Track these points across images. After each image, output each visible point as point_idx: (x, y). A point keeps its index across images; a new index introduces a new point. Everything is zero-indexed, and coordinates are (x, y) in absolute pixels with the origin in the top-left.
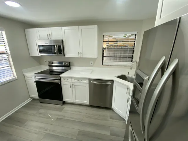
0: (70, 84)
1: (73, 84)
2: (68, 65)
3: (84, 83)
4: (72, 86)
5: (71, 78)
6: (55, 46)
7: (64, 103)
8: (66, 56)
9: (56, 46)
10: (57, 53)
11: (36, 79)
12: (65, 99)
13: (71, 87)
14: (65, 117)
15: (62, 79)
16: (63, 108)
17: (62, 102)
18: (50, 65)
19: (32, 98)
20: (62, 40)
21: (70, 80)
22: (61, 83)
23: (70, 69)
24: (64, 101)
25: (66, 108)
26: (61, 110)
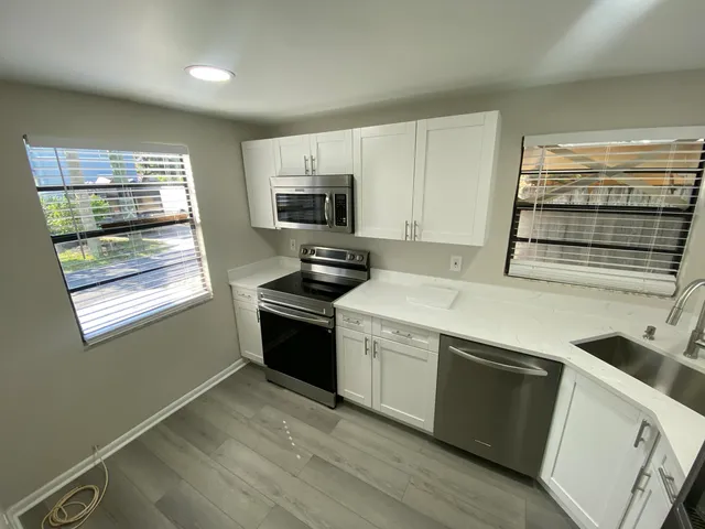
0: (366, 340)
1: (375, 343)
2: (364, 263)
3: (416, 345)
4: (373, 349)
5: (372, 318)
6: (327, 199)
7: (340, 401)
8: (360, 233)
9: (331, 198)
10: (332, 223)
11: (263, 305)
12: (345, 390)
13: (366, 350)
14: (338, 460)
15: (339, 317)
16: (337, 420)
17: (333, 395)
18: (307, 257)
19: (246, 360)
20: (352, 176)
21: (366, 324)
22: (334, 330)
23: (369, 278)
24: (340, 393)
25: (347, 422)
26: (329, 426)
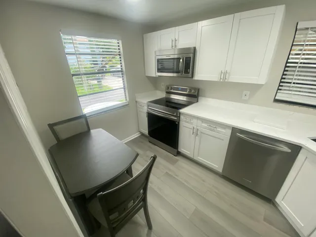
0: (194, 128)
1: (198, 130)
2: (196, 94)
3: (218, 132)
4: (196, 133)
5: (198, 118)
6: (181, 60)
7: (179, 154)
8: (197, 77)
9: (183, 60)
10: (182, 72)
11: (149, 110)
12: (182, 149)
13: (193, 133)
14: (177, 176)
15: (182, 117)
16: (177, 160)
17: (176, 150)
18: (168, 91)
19: (141, 133)
20: (195, 47)
21: (194, 121)
22: (179, 123)
23: (197, 101)
24: (179, 150)
25: (181, 162)
26: (174, 162)
